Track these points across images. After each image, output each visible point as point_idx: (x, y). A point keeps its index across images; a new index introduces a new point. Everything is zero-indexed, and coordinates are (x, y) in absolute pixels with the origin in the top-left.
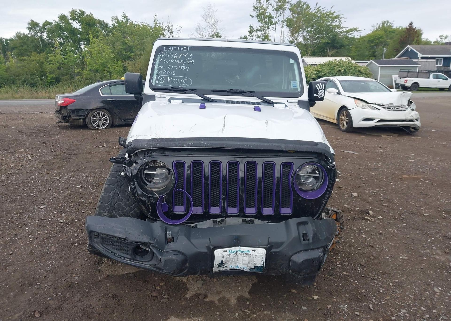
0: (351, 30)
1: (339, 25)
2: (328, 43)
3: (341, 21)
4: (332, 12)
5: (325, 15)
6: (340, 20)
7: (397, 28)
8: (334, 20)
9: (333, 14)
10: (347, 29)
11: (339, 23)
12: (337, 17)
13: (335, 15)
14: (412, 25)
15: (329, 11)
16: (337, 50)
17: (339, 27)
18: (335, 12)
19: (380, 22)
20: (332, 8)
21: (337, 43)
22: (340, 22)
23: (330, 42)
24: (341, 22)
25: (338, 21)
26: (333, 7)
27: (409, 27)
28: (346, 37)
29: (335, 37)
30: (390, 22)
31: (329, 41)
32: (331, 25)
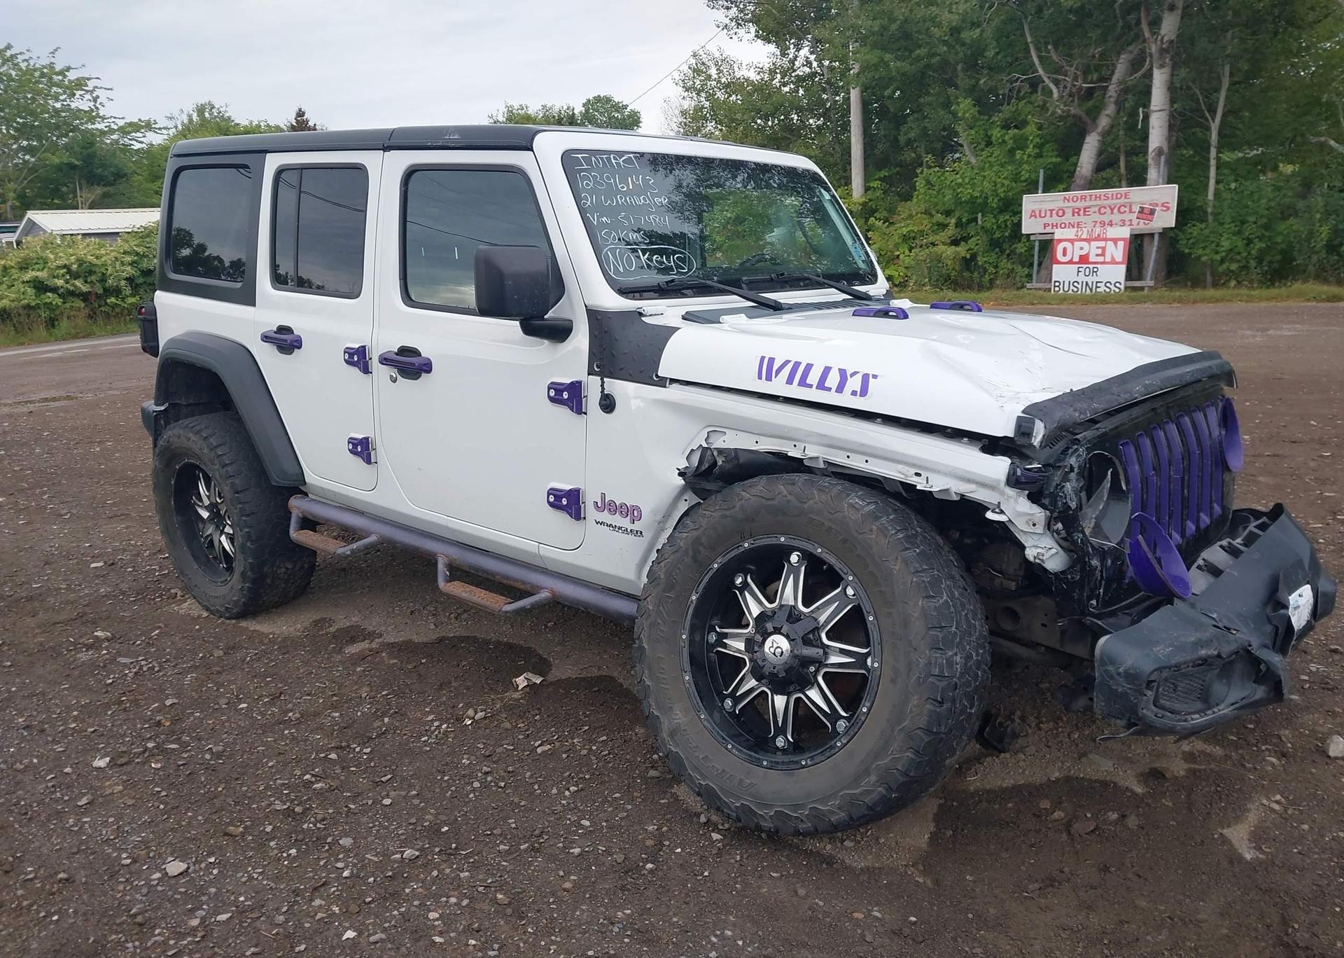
0: (135, 127)
1: (92, 110)
2: (72, 167)
3: (98, 97)
4: (58, 68)
5: (37, 74)
6: (94, 95)
7: (254, 124)
8: (75, 95)
9: (62, 73)
10: (121, 123)
11: (91, 104)
12: (80, 84)
13: (72, 75)
14: (305, 117)
15: (45, 62)
16: (105, 189)
17: (91, 116)
18: (68, 69)
19: (190, 107)
20: (53, 53)
21: (103, 166)
22: (95, 99)
23: (77, 163)
24: (99, 101)
25: (88, 96)
26: (56, 50)
27: (297, 122)
28: (126, 149)
29: (91, 147)
30: (217, 107)
31: (73, 160)
32: (67, 108)
